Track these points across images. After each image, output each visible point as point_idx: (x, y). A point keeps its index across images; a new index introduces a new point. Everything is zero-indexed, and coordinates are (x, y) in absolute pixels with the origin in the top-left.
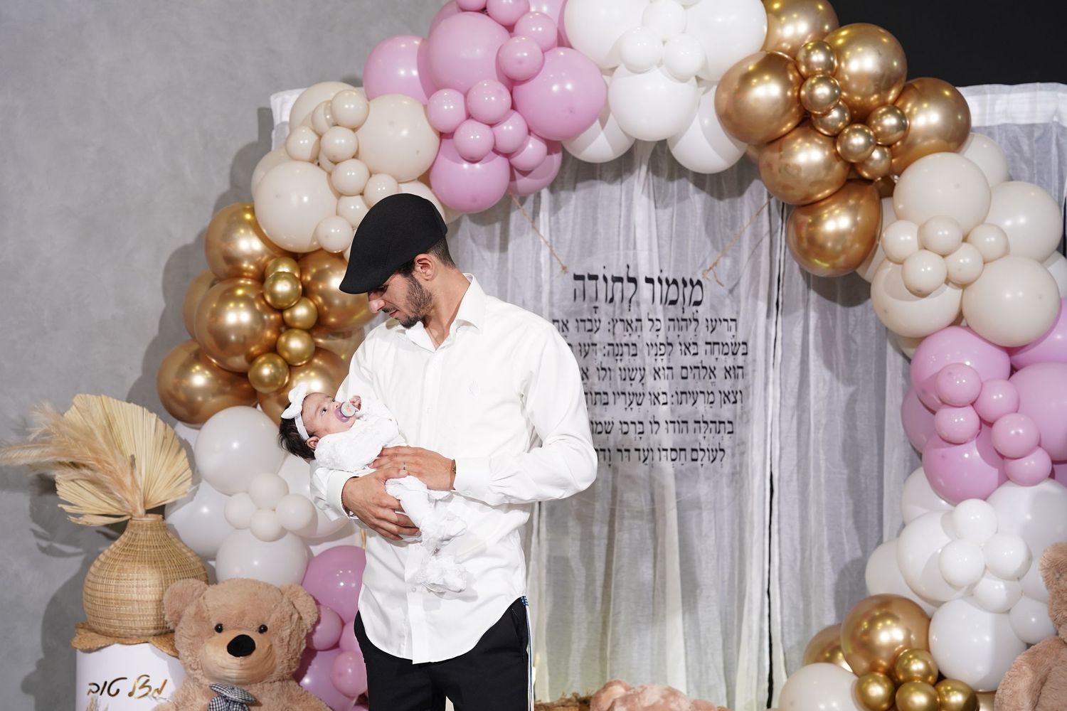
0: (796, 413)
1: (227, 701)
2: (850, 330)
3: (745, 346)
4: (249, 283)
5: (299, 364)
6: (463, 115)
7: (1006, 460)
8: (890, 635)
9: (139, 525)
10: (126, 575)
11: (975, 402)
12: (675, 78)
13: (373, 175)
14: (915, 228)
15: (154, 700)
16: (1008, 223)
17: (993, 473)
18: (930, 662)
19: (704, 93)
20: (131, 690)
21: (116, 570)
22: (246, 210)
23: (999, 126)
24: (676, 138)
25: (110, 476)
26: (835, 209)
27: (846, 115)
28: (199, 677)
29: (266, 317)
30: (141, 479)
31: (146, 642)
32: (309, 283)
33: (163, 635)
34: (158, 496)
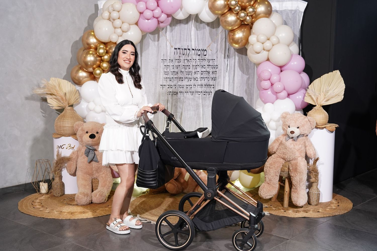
1: (90, 149)
2: (247, 62)
3: (217, 66)
4: (93, 50)
5: (106, 70)
6: (145, 8)
7: (277, 93)
9: (67, 109)
10: (65, 120)
11: (270, 79)
13: (123, 23)
14: (256, 36)
15: (72, 150)
16: (280, 36)
17: (274, 97)
19: (206, 2)
20: (67, 147)
21: (62, 119)
22: (92, 32)
23: (284, 10)
24: (200, 13)
25: (60, 97)
26: (239, 31)
27: (240, 8)
28: (83, 144)
29: (97, 58)
30: (67, 98)
31: (70, 136)
32: (108, 50)
33: (74, 134)
34: (72, 102)
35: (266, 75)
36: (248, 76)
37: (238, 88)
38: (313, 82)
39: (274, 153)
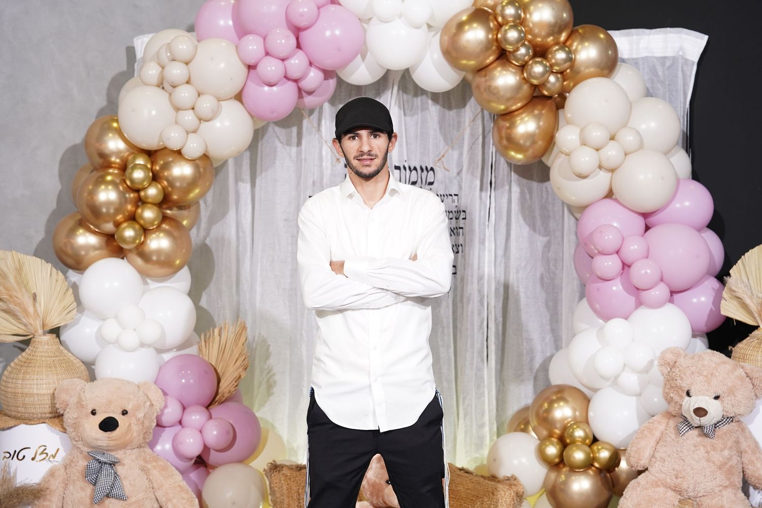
0: (503, 261)
1: (100, 462)
3: (464, 213)
4: (116, 172)
5: (151, 228)
6: (263, 53)
7: (640, 291)
8: (563, 412)
9: (39, 342)
10: (29, 376)
11: (618, 251)
12: (413, 26)
13: (201, 96)
14: (578, 130)
15: (50, 463)
16: (643, 127)
17: (631, 300)
18: (587, 430)
19: (434, 36)
20: (33, 456)
21: (22, 373)
22: (114, 120)
23: (643, 58)
24: (415, 67)
25: (19, 307)
26: (526, 117)
27: (530, 51)
28: (80, 446)
29: (127, 195)
30: (41, 309)
31: (44, 422)
32: (158, 172)
34: (55, 320)
35: (609, 240)
36: (545, 239)
37: (521, 272)
38: (741, 257)
39: (643, 469)
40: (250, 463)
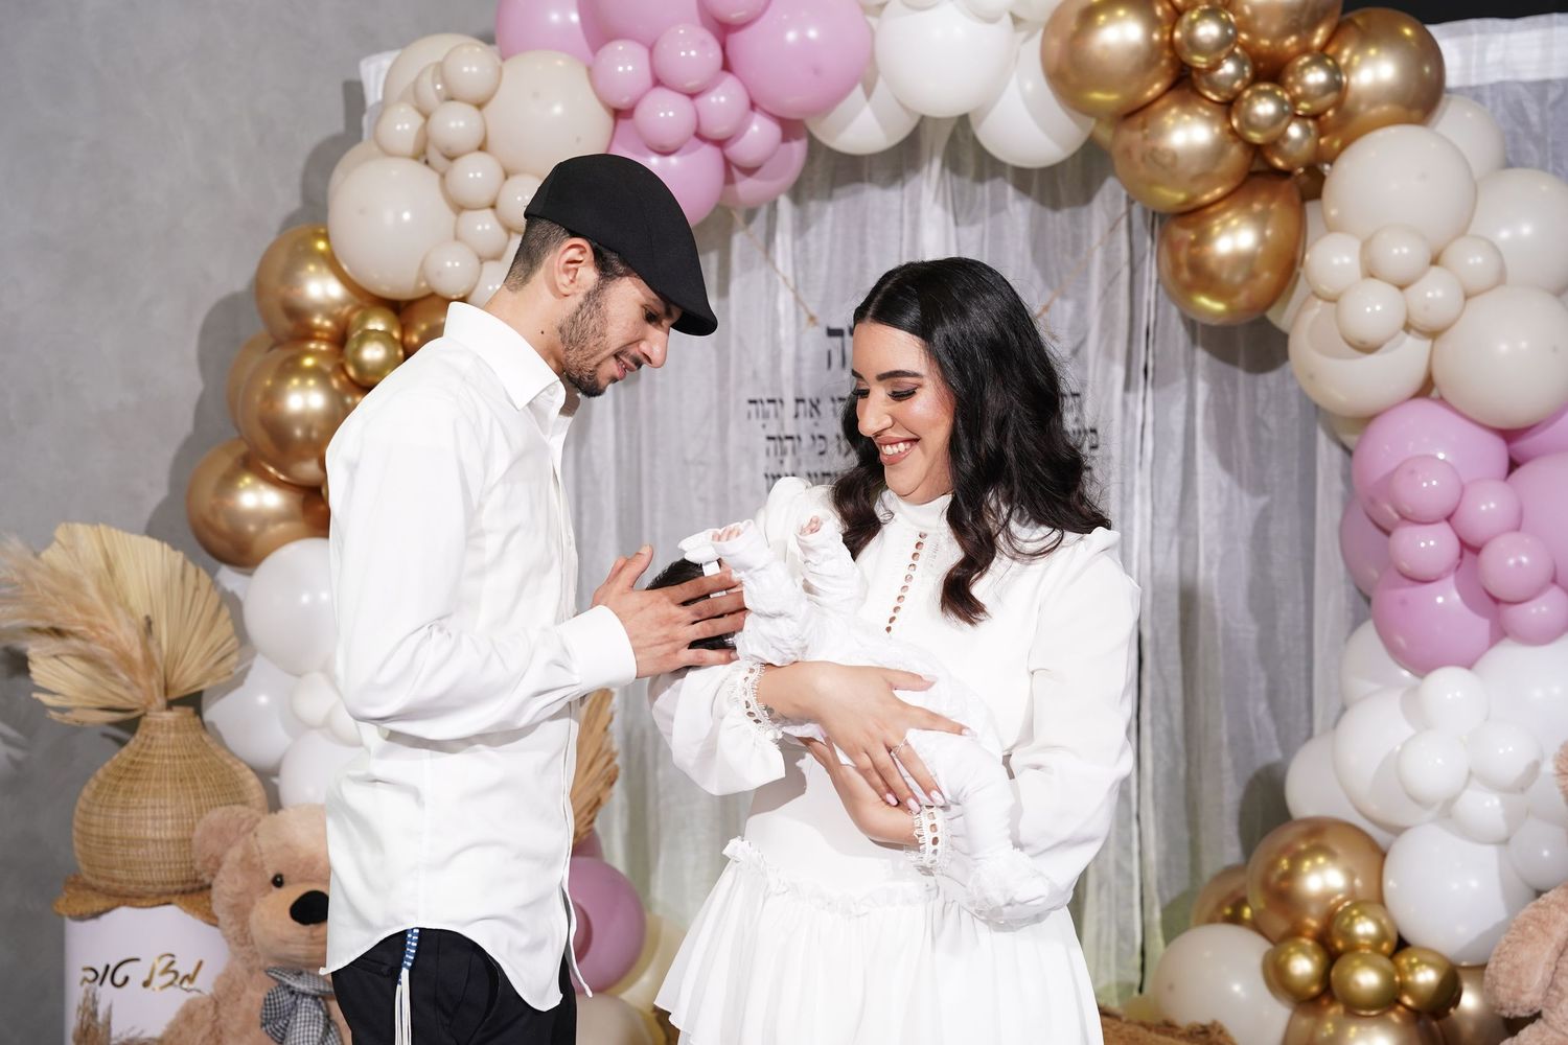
0: (1176, 539)
1: (292, 993)
2: (1259, 410)
3: (1093, 435)
4: (324, 347)
6: (647, 80)
7: (1502, 606)
8: (1323, 879)
9: (156, 724)
10: (136, 800)
11: (1451, 515)
12: (978, 16)
13: (510, 176)
14: (1356, 245)
15: (183, 991)
16: (1504, 235)
17: (1481, 626)
18: (1384, 921)
19: (1026, 40)
20: (146, 978)
21: (121, 793)
22: (318, 236)
23: (1492, 86)
24: (984, 110)
25: (109, 647)
26: (1233, 218)
27: (1246, 68)
28: (249, 957)
29: (347, 400)
30: (161, 651)
31: (169, 903)
33: (193, 892)
34: (189, 677)
35: (1429, 488)
36: (1261, 502)
39: (1528, 1015)
40: (621, 992)
